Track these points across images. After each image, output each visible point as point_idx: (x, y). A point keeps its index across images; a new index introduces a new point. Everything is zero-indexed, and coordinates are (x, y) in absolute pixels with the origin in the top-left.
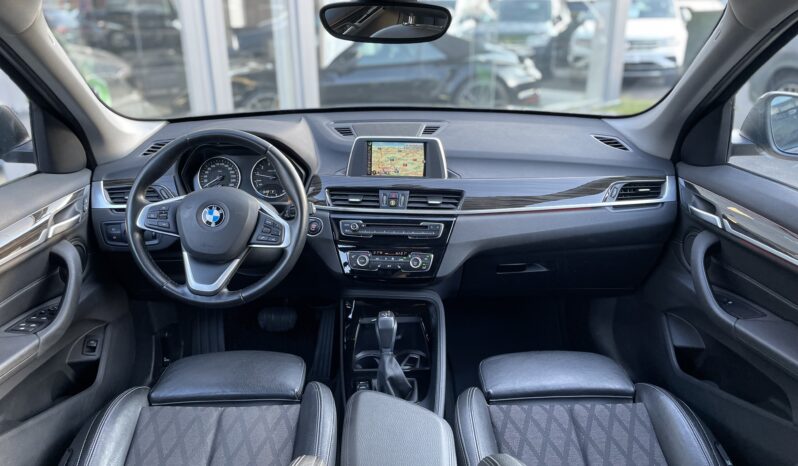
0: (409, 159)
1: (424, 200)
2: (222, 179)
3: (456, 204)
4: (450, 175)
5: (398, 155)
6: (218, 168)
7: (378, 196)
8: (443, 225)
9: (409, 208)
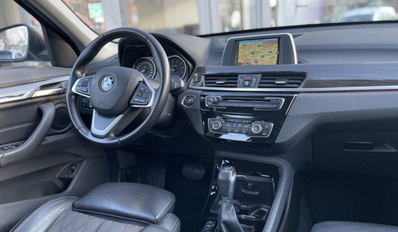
0: (266, 52)
1: (272, 81)
2: (146, 71)
3: (299, 84)
4: (299, 62)
5: (258, 50)
6: (144, 65)
7: (237, 79)
8: (283, 100)
9: (259, 87)
